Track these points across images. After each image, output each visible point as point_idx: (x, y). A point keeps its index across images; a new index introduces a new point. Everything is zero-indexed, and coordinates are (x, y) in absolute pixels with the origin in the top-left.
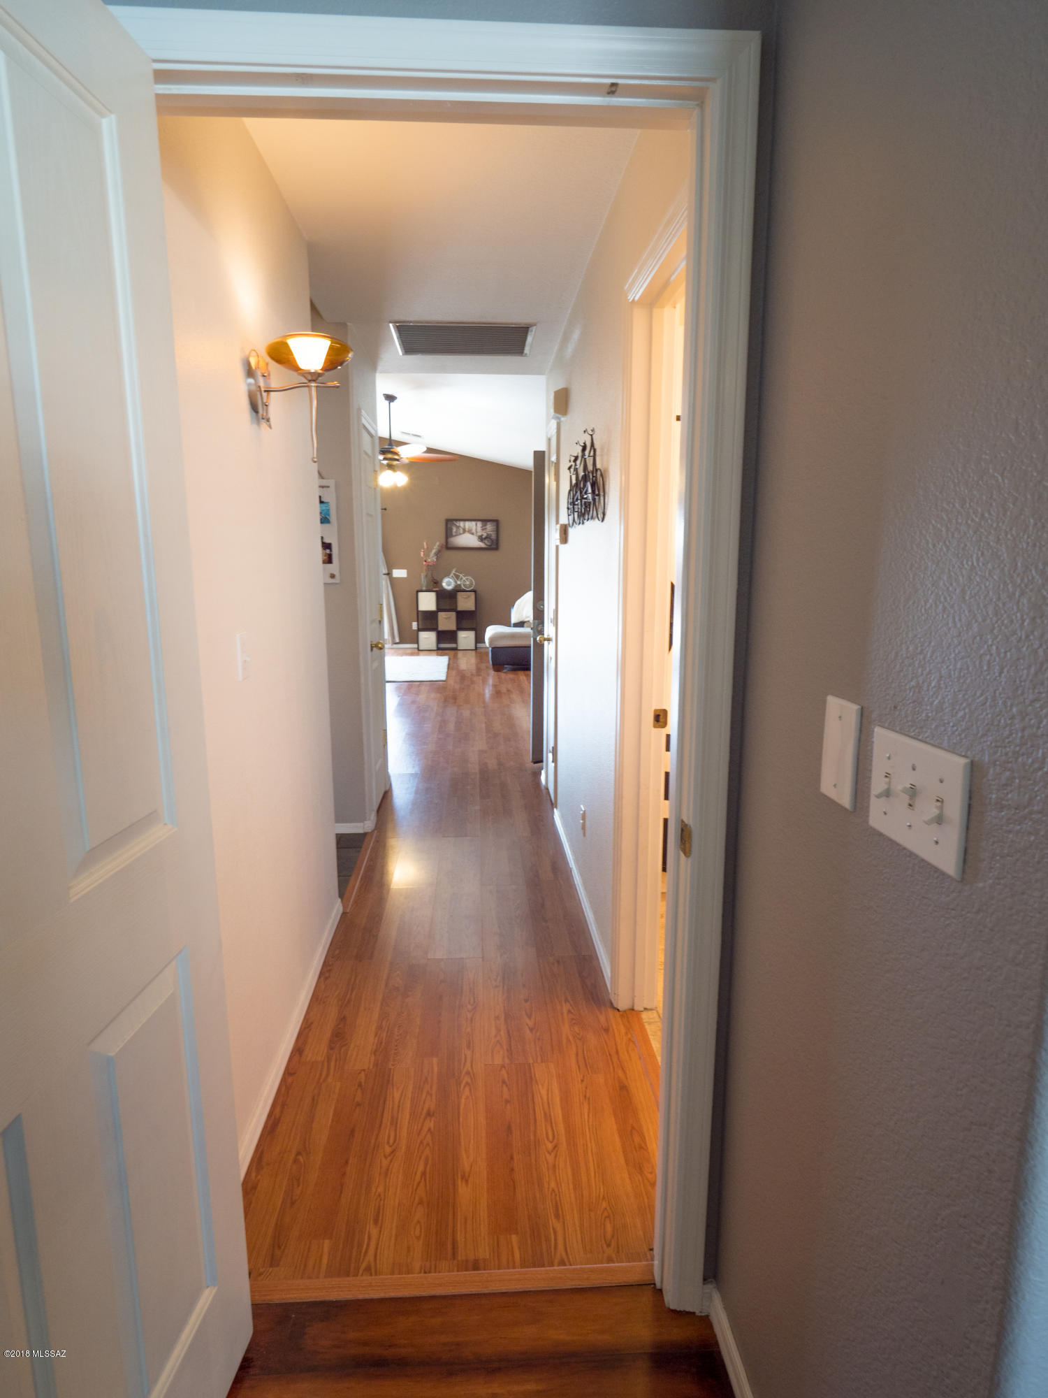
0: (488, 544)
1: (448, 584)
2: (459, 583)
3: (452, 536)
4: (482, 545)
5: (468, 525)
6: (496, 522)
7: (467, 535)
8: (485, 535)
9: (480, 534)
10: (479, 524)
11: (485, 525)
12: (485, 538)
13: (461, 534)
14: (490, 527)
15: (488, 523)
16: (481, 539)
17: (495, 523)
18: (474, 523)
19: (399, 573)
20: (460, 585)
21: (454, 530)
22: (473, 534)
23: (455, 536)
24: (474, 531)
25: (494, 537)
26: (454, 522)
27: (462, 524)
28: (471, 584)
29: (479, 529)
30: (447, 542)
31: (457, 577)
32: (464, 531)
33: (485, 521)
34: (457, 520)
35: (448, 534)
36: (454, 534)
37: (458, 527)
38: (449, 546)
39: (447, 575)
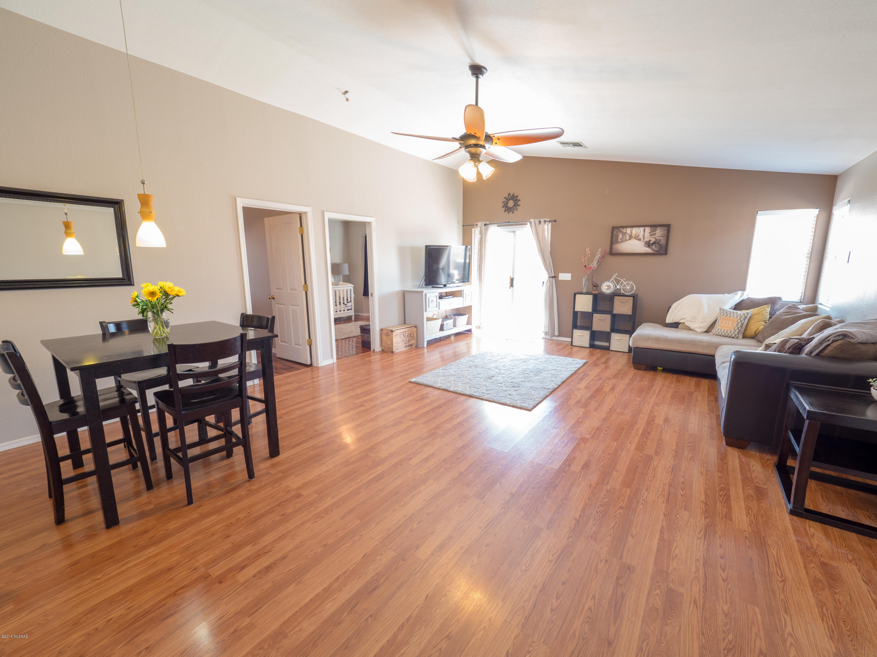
0: (656, 249)
1: (607, 288)
2: (618, 287)
3: (617, 242)
4: (648, 250)
5: (635, 231)
6: (668, 227)
7: (634, 241)
8: (653, 240)
9: (647, 240)
10: (648, 230)
11: (655, 230)
12: (653, 244)
13: (626, 240)
14: (659, 233)
15: (658, 228)
16: (648, 244)
17: (666, 228)
18: (642, 229)
19: (565, 277)
20: (620, 289)
21: (620, 236)
22: (640, 240)
23: (621, 242)
24: (641, 237)
25: (663, 242)
26: (621, 229)
27: (628, 230)
28: (632, 288)
29: (647, 234)
30: (611, 248)
31: (618, 282)
32: (631, 237)
33: (654, 227)
34: (623, 227)
35: (613, 240)
36: (619, 240)
37: (624, 234)
38: (613, 252)
39: (608, 279)
